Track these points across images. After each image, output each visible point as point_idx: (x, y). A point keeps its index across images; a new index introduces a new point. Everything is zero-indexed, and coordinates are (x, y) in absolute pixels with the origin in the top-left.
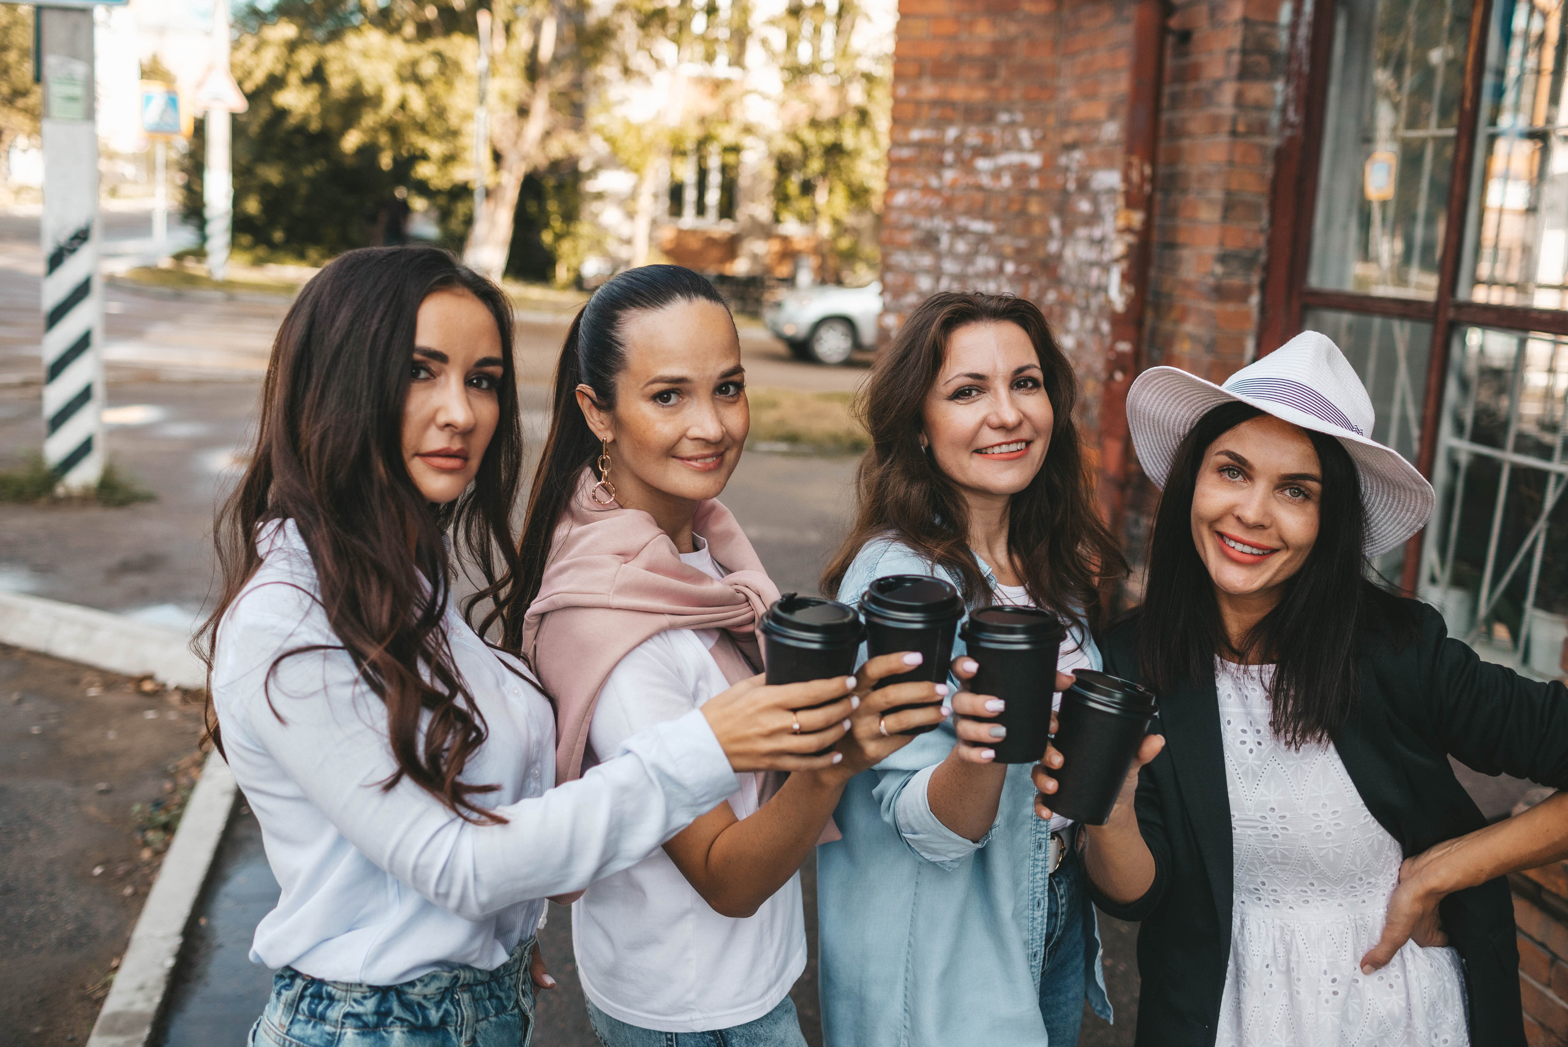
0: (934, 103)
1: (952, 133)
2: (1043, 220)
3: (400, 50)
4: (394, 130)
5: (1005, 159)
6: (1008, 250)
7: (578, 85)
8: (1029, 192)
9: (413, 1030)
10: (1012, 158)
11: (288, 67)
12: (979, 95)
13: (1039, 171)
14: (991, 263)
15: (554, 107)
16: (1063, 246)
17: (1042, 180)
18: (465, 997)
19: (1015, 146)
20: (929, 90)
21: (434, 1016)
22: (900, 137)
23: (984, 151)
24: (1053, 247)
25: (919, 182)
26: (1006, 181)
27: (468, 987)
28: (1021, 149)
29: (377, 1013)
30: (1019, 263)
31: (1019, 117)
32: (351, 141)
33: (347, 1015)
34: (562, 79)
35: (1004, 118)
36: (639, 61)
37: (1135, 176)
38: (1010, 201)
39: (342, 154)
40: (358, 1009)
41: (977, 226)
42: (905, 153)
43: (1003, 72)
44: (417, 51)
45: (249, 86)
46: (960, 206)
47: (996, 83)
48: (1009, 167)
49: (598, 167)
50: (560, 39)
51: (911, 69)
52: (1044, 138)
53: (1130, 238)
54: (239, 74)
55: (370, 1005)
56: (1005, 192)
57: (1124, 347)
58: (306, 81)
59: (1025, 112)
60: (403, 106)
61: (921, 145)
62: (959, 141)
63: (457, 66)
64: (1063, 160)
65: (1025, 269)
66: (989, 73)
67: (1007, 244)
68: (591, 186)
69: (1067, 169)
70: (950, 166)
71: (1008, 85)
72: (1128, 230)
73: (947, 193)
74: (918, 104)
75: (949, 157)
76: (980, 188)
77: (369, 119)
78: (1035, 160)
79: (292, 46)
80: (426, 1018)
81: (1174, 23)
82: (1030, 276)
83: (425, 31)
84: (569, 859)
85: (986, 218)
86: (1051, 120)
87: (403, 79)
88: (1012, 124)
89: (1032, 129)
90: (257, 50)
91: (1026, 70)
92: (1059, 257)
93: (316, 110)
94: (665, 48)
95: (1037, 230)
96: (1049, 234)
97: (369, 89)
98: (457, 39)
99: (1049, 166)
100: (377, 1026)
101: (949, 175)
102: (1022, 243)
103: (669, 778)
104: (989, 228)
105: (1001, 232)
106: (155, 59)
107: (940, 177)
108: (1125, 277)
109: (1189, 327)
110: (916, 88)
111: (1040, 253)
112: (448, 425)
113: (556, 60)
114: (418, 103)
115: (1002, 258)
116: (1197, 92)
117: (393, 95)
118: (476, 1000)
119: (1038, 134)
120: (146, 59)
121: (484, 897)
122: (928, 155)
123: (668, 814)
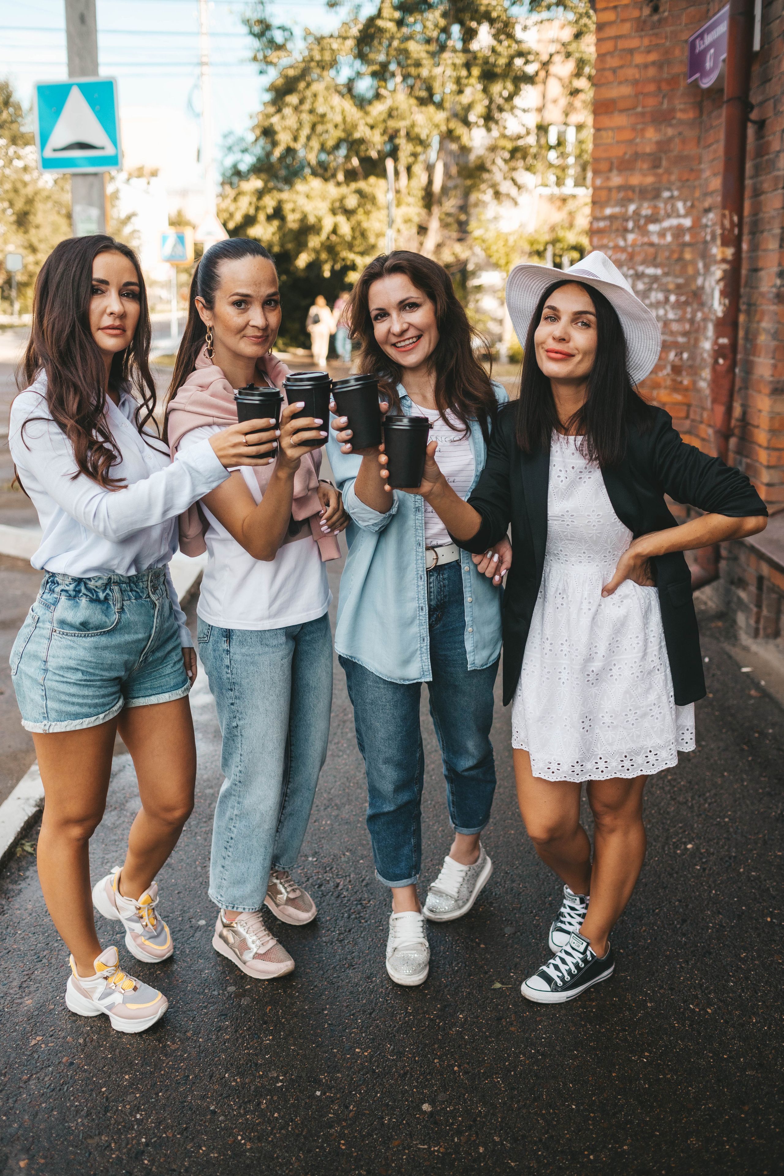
0: (620, 188)
1: (632, 208)
2: (693, 262)
3: (332, 191)
4: (331, 249)
5: (666, 224)
6: (671, 286)
7: (464, 208)
8: (685, 245)
9: (92, 601)
10: (674, 222)
11: (257, 209)
12: (650, 180)
13: (690, 229)
14: (660, 296)
15: (445, 225)
16: (705, 280)
17: (692, 237)
18: (116, 588)
19: (673, 213)
20: (616, 180)
21: (102, 596)
22: (598, 214)
23: (654, 219)
24: (700, 281)
25: (611, 244)
26: (669, 238)
27: (118, 583)
28: (679, 216)
29: (74, 590)
30: (678, 295)
31: (676, 193)
32: (303, 260)
33: (62, 590)
34: (450, 204)
35: (666, 194)
36: (506, 187)
37: (727, 223)
38: (672, 252)
39: (296, 268)
40: (67, 588)
41: (650, 271)
42: (602, 224)
43: (664, 163)
44: (344, 190)
45: (231, 225)
46: (638, 258)
47: (660, 171)
48: (670, 228)
49: (479, 268)
50: (447, 174)
51: (604, 166)
52: (693, 206)
53: (725, 266)
54: (225, 215)
55: (72, 587)
56: (669, 245)
57: (724, 341)
58: (269, 218)
59: (679, 189)
60: (334, 231)
61: (612, 218)
62: (636, 213)
63: (373, 200)
64: (704, 221)
65: (683, 299)
66: (656, 164)
67: (671, 282)
68: (473, 282)
69: (706, 226)
70: (632, 231)
71: (668, 172)
72: (724, 260)
73: (630, 250)
74: (610, 189)
75: (630, 225)
76: (652, 244)
77: (314, 242)
78: (687, 222)
79: (260, 194)
80: (97, 596)
81: (754, 115)
82: (686, 303)
83: (351, 176)
84: (150, 507)
85: (656, 266)
86: (697, 194)
87: (334, 212)
88: (672, 197)
89: (685, 201)
90: (235, 199)
91: (680, 159)
92: (702, 288)
93: (276, 239)
94: (524, 177)
95: (690, 271)
96: (697, 273)
97: (312, 220)
98: (372, 179)
99: (697, 226)
100: (75, 597)
101: (631, 237)
102: (680, 281)
103: (192, 468)
104: (659, 272)
105: (666, 274)
106: (180, 214)
107: (625, 240)
108: (723, 293)
109: (764, 324)
110: (608, 179)
111: (693, 287)
112: (112, 314)
113: (444, 189)
114: (345, 228)
115: (667, 292)
116: (768, 161)
117: (328, 224)
118: (122, 591)
119: (689, 204)
120: (174, 213)
121: (114, 526)
122: (617, 224)
123: (194, 486)
